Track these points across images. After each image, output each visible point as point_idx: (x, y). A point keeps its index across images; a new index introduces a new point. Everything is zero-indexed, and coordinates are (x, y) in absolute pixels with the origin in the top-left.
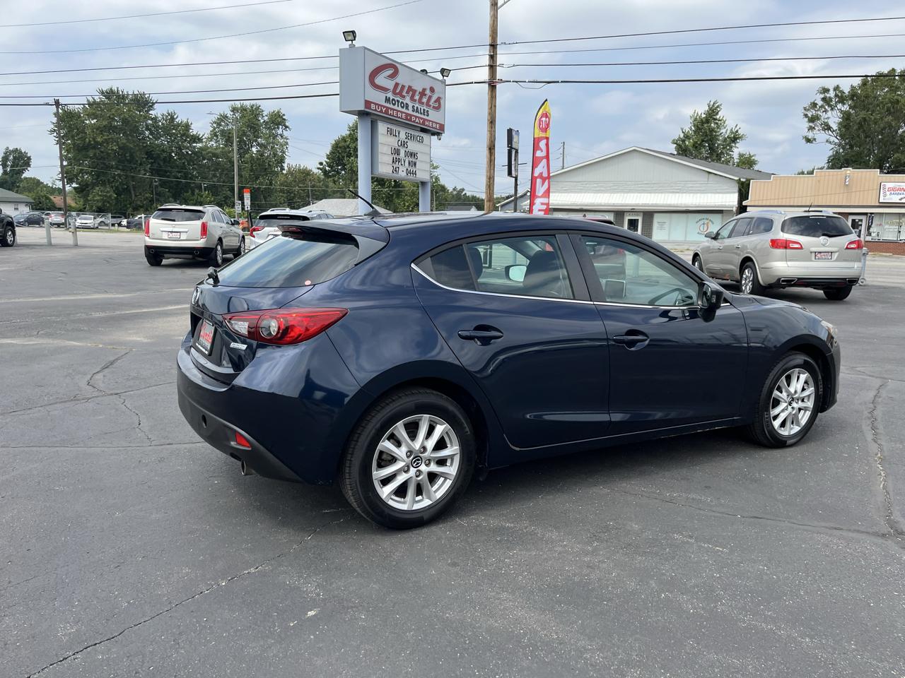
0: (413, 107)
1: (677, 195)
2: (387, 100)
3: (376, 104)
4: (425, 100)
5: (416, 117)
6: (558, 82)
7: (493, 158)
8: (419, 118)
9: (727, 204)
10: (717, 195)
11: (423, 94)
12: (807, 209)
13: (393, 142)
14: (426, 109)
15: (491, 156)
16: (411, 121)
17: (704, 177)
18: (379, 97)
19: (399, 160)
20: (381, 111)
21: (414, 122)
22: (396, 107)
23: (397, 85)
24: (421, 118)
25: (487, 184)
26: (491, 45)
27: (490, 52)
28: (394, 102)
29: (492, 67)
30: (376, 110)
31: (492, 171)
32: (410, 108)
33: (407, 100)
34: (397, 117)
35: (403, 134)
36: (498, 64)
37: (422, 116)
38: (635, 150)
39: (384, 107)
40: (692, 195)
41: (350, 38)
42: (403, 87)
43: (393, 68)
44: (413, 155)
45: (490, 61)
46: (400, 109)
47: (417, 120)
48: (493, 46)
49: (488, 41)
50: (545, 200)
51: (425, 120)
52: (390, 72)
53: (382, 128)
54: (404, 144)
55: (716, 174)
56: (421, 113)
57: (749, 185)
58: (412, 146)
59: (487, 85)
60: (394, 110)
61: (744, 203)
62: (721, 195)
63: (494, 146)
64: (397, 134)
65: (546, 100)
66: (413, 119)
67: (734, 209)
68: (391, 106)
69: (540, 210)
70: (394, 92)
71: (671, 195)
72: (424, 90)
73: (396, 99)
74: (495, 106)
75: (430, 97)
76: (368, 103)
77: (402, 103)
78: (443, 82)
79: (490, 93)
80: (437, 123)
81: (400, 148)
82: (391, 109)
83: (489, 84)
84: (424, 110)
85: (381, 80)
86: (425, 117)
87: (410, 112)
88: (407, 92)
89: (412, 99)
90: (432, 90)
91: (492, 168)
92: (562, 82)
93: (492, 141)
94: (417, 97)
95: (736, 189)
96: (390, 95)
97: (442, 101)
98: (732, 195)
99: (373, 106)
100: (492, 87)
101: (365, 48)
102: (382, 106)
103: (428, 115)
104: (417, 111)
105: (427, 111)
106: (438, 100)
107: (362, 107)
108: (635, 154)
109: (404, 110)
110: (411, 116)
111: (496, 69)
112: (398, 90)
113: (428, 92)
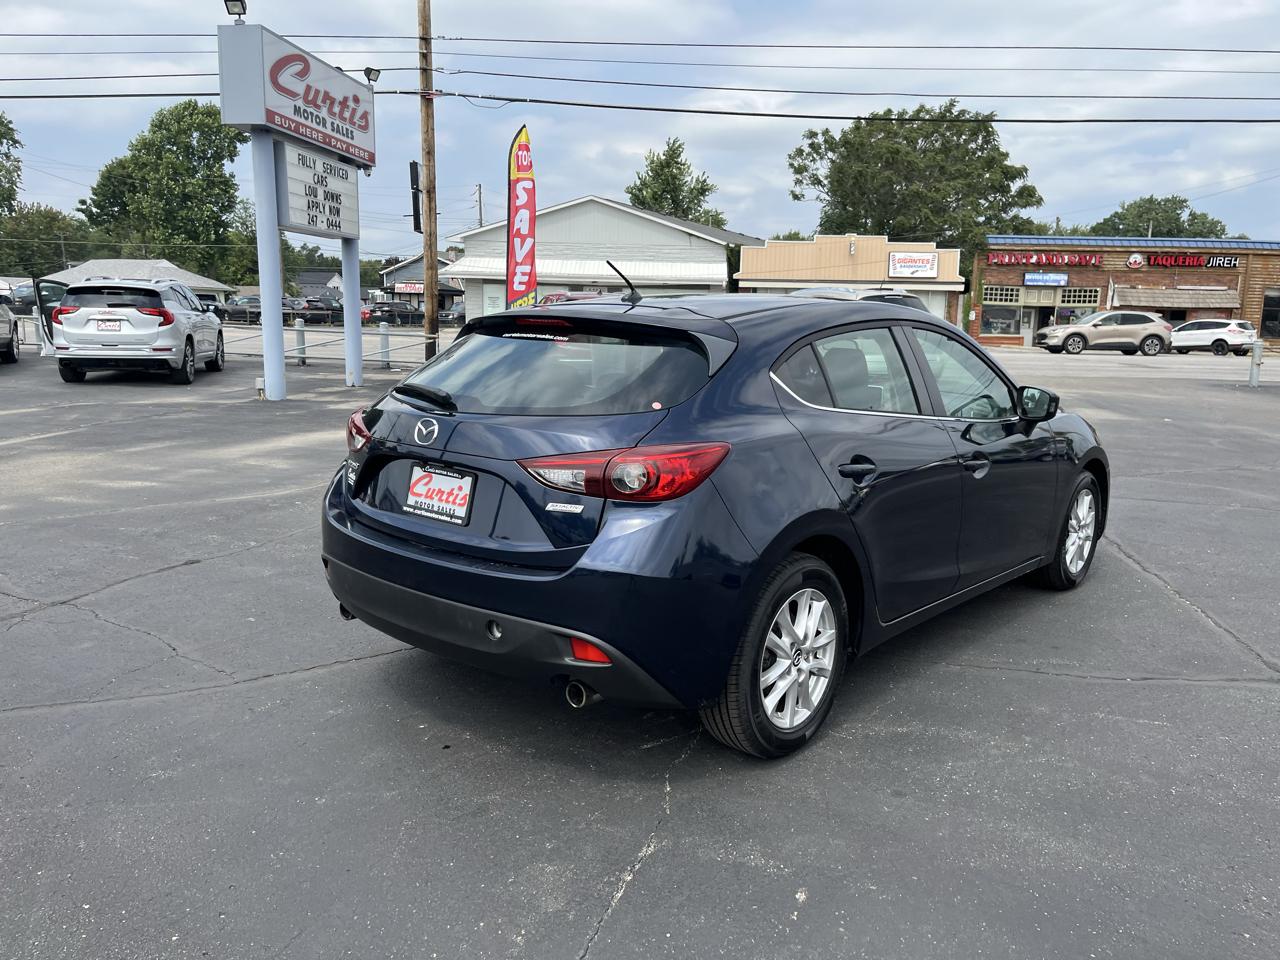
0: (332, 123)
1: (651, 263)
2: (297, 110)
3: (281, 116)
4: (347, 115)
5: (337, 140)
6: (525, 101)
7: (433, 205)
8: (341, 141)
9: (715, 277)
10: (701, 265)
11: (344, 103)
12: (878, 286)
13: (308, 176)
14: (350, 129)
15: (430, 202)
16: (330, 145)
17: (684, 241)
18: (285, 107)
19: (316, 205)
20: (289, 128)
21: (335, 147)
22: (308, 123)
23: (308, 88)
24: (345, 142)
25: (426, 244)
26: (422, 39)
27: (421, 48)
28: (306, 115)
29: (426, 71)
30: (281, 126)
31: (433, 224)
32: (328, 125)
33: (324, 113)
34: (311, 138)
35: (320, 163)
36: (434, 67)
37: (345, 139)
38: (591, 200)
39: (293, 121)
40: (670, 264)
41: (236, 10)
42: (317, 92)
43: (301, 61)
44: (334, 197)
45: (421, 62)
46: (314, 125)
47: (339, 145)
48: (426, 40)
49: (417, 31)
50: (527, 269)
51: (349, 145)
52: (298, 67)
53: (291, 153)
54: (321, 181)
55: (699, 237)
56: (344, 135)
57: (739, 252)
58: (334, 184)
59: (418, 97)
60: (307, 127)
61: (735, 276)
62: (706, 265)
63: (434, 188)
64: (312, 165)
65: (524, 126)
66: (333, 142)
67: (724, 284)
68: (302, 120)
69: (520, 283)
70: (306, 100)
71: (643, 263)
72: (346, 99)
73: (309, 110)
74: (433, 130)
75: (354, 111)
76: (270, 114)
77: (317, 116)
78: (370, 89)
79: (424, 108)
80: (365, 151)
81: (317, 186)
82: (303, 125)
83: (423, 97)
84: (347, 129)
85: (287, 78)
86: (349, 141)
87: (329, 131)
88: (324, 101)
89: (331, 112)
90: (356, 100)
91: (433, 220)
92: (531, 101)
93: (430, 181)
94: (336, 109)
95: (725, 259)
96: (300, 103)
97: (369, 118)
98: (719, 265)
99: (277, 119)
100: (427, 100)
101: (263, 28)
102: (290, 119)
103: (352, 138)
104: (338, 131)
105: (352, 132)
106: (365, 116)
107: (261, 120)
108: (591, 207)
109: (320, 128)
110: (331, 137)
111: (431, 75)
112: (312, 98)
113: (351, 104)
